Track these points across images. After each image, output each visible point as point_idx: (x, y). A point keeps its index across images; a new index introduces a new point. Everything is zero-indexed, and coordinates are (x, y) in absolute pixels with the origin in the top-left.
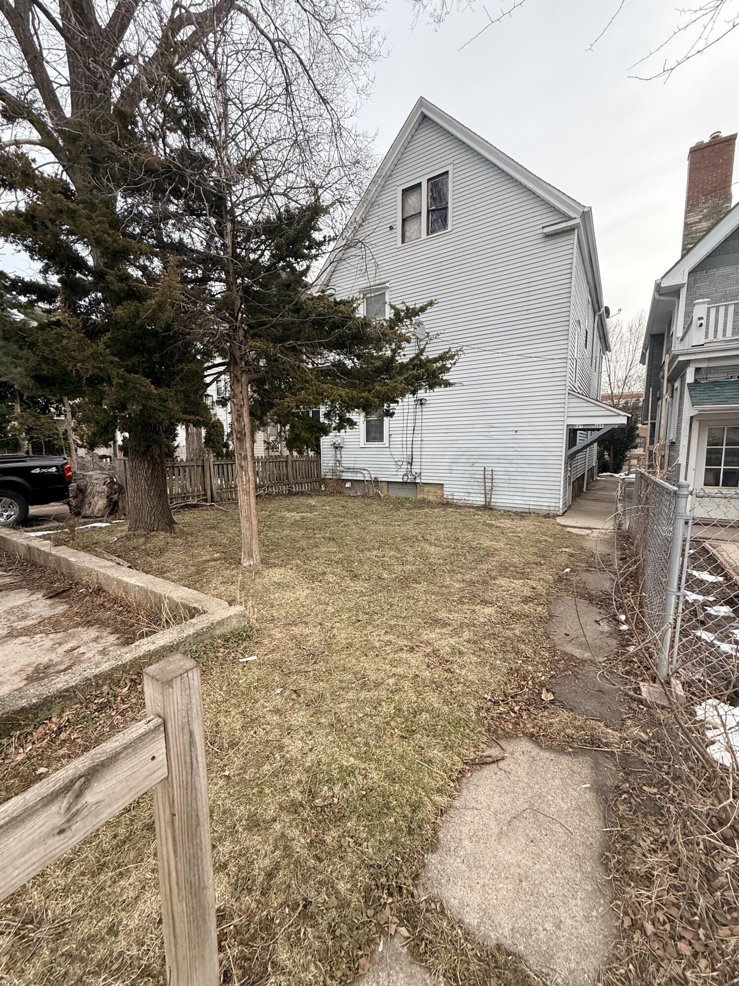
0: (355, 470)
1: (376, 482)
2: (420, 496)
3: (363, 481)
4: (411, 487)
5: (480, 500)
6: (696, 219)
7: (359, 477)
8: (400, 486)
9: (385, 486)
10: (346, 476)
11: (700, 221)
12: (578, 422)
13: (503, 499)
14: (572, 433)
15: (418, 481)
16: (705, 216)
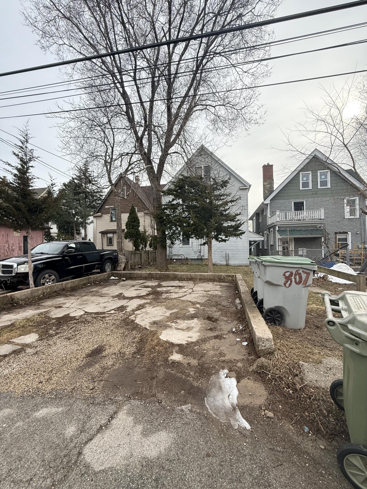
0: (178, 255)
1: (187, 259)
2: (204, 263)
3: (182, 259)
4: (200, 260)
5: (224, 263)
6: (266, 184)
7: (180, 258)
8: (196, 260)
9: (190, 260)
10: (174, 257)
11: (267, 185)
12: (252, 239)
13: (231, 262)
14: (250, 242)
15: (203, 258)
16: (268, 184)
